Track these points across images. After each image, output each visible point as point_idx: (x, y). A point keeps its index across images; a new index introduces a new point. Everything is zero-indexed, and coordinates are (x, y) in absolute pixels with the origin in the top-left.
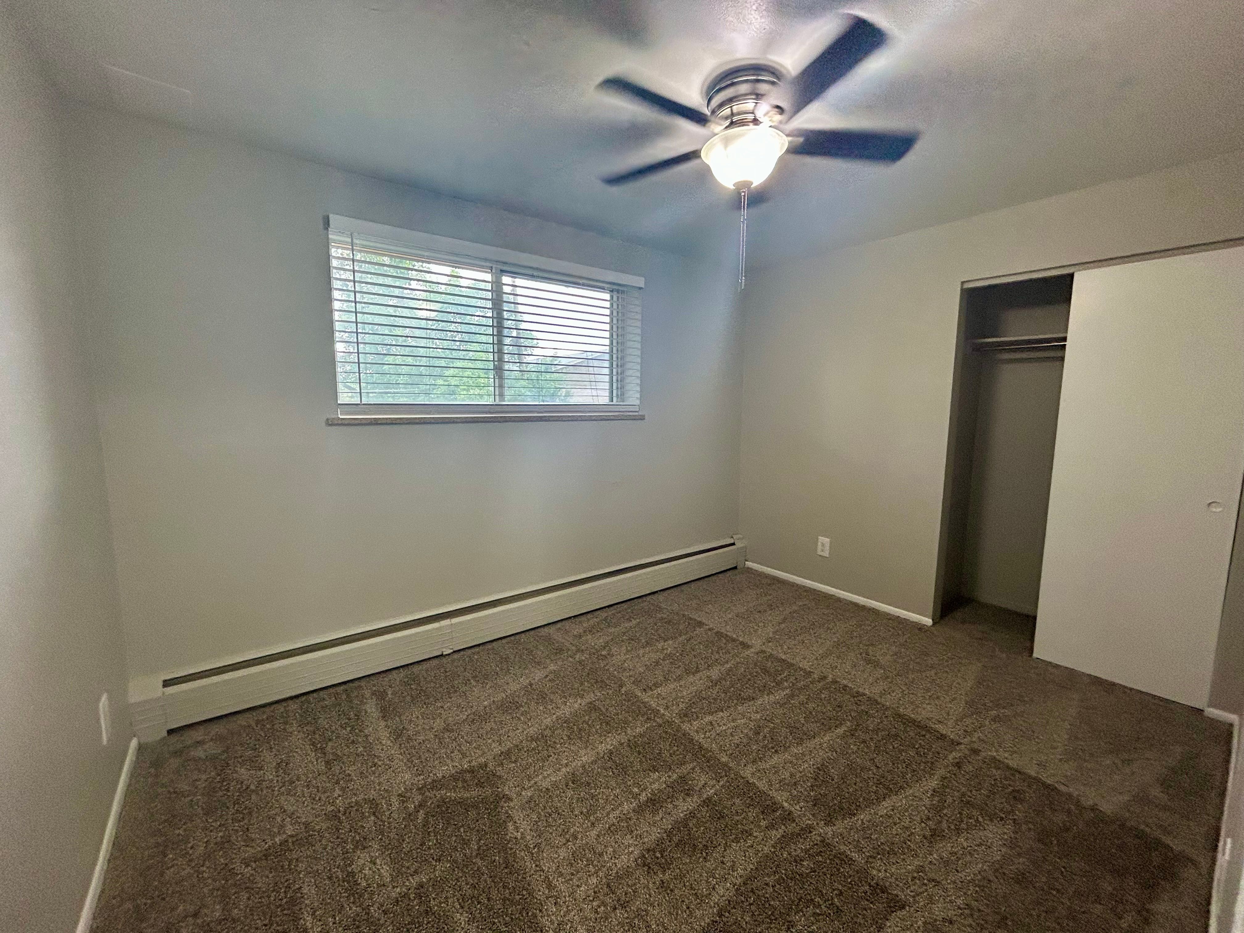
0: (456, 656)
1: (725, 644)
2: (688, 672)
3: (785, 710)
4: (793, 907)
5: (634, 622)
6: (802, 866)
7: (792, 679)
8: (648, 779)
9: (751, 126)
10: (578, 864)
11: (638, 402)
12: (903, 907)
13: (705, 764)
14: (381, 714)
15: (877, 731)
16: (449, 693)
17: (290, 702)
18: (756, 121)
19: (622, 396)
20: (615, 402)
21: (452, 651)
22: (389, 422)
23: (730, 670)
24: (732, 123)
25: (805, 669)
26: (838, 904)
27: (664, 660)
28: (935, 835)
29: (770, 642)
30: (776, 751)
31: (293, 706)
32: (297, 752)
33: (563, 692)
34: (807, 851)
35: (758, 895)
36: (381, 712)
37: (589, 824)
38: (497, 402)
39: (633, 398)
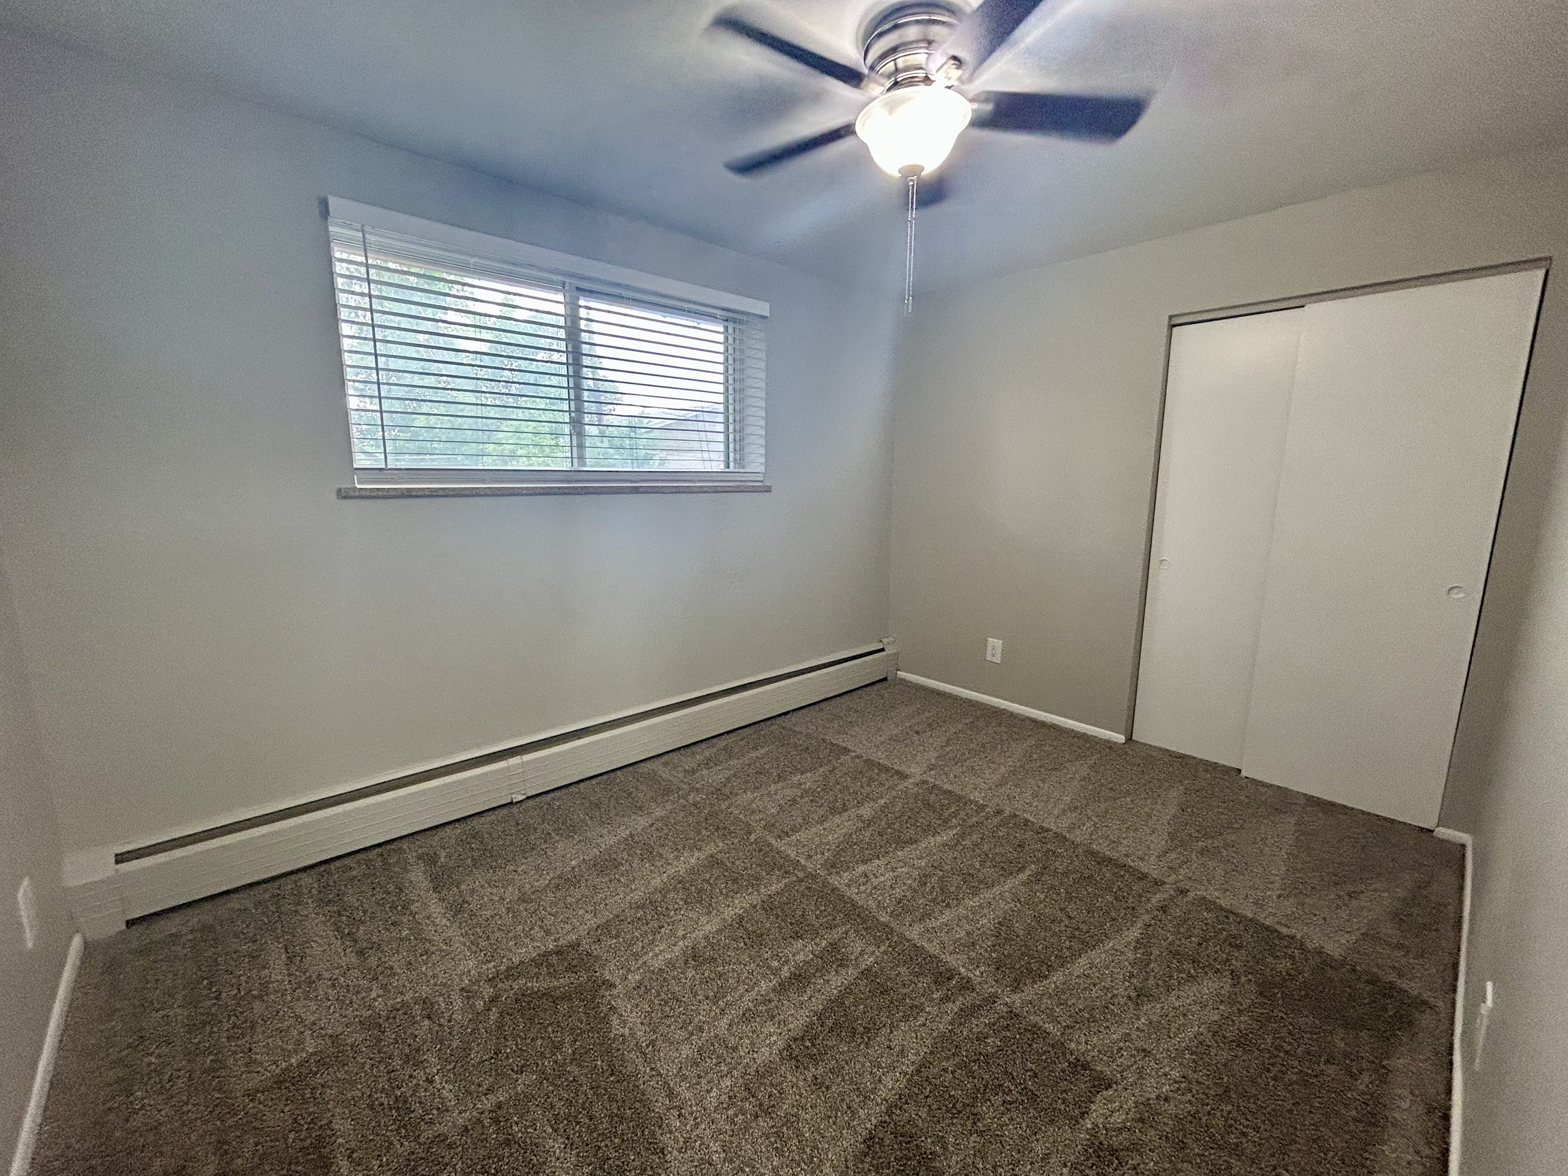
0: (531, 803)
1: (877, 774)
2: (833, 811)
3: (956, 853)
4: (979, 1095)
5: (762, 751)
6: (987, 1045)
7: (962, 814)
8: (790, 949)
9: (922, 87)
10: (706, 1062)
11: (762, 469)
12: (1109, 1086)
13: (861, 926)
14: (431, 885)
15: (1066, 874)
16: (524, 851)
17: (303, 875)
18: (927, 80)
19: (741, 462)
20: (731, 469)
21: (525, 797)
22: (427, 493)
23: (886, 806)
24: (896, 84)
25: (977, 802)
26: (1032, 1088)
27: (802, 797)
28: (1141, 996)
29: (931, 770)
30: (948, 905)
31: (306, 879)
32: (315, 941)
33: (675, 843)
34: (991, 1025)
35: (935, 1085)
36: (431, 881)
37: (718, 1011)
38: (576, 467)
39: (756, 463)
